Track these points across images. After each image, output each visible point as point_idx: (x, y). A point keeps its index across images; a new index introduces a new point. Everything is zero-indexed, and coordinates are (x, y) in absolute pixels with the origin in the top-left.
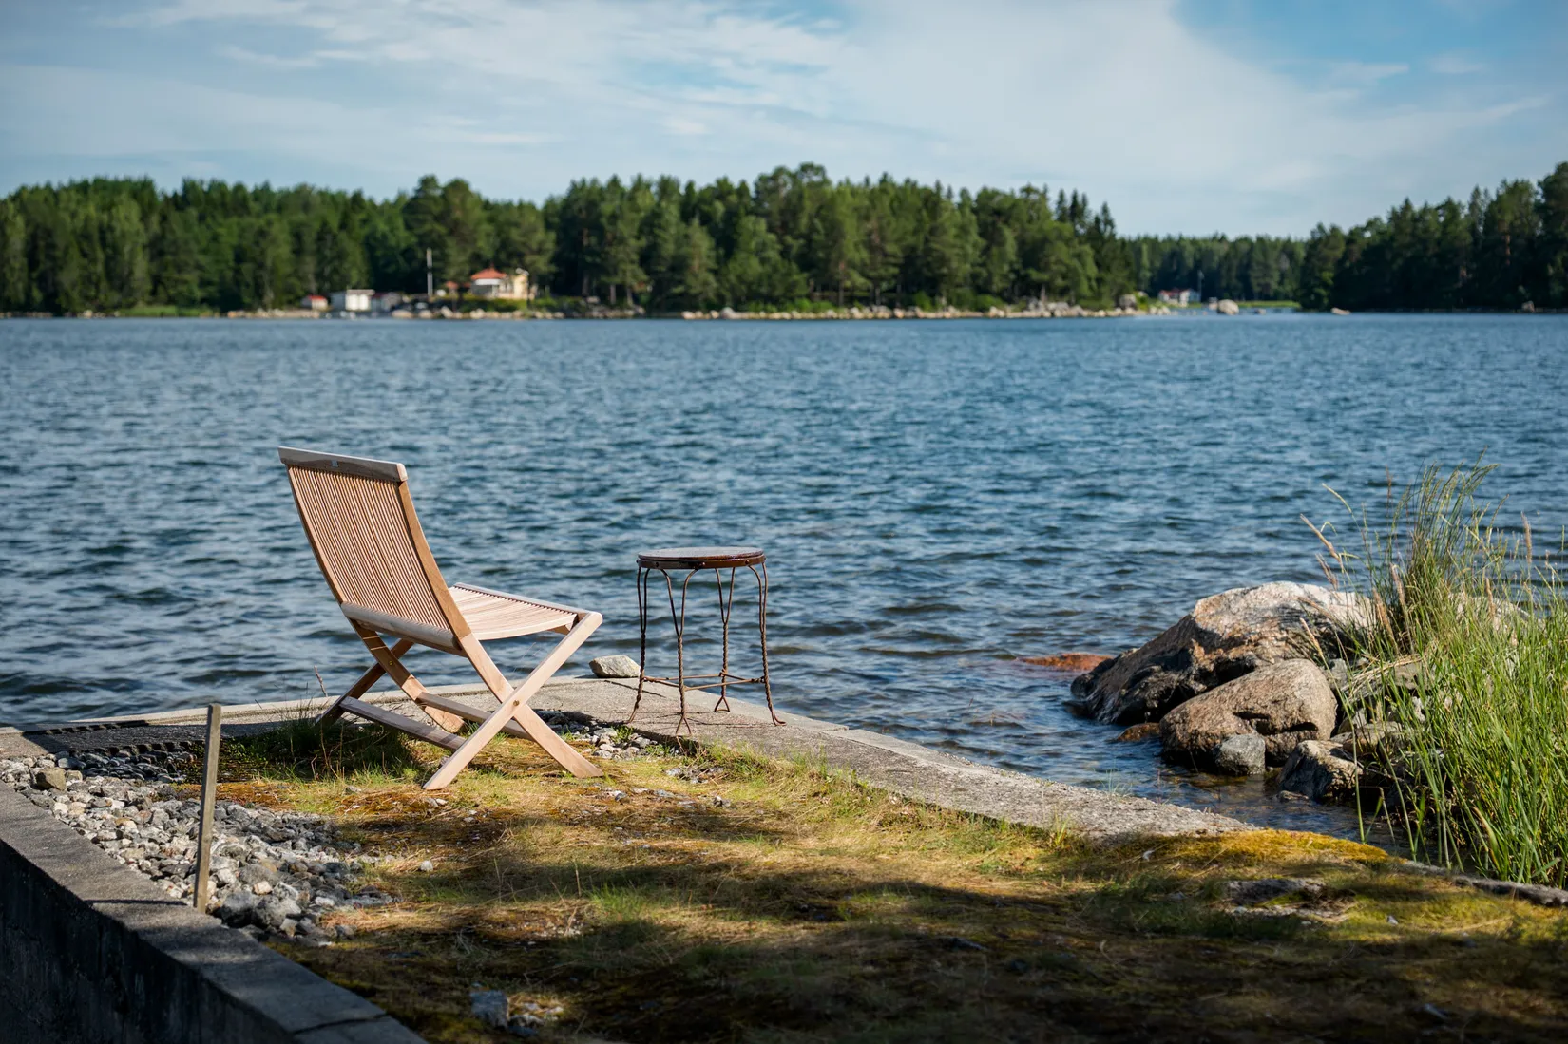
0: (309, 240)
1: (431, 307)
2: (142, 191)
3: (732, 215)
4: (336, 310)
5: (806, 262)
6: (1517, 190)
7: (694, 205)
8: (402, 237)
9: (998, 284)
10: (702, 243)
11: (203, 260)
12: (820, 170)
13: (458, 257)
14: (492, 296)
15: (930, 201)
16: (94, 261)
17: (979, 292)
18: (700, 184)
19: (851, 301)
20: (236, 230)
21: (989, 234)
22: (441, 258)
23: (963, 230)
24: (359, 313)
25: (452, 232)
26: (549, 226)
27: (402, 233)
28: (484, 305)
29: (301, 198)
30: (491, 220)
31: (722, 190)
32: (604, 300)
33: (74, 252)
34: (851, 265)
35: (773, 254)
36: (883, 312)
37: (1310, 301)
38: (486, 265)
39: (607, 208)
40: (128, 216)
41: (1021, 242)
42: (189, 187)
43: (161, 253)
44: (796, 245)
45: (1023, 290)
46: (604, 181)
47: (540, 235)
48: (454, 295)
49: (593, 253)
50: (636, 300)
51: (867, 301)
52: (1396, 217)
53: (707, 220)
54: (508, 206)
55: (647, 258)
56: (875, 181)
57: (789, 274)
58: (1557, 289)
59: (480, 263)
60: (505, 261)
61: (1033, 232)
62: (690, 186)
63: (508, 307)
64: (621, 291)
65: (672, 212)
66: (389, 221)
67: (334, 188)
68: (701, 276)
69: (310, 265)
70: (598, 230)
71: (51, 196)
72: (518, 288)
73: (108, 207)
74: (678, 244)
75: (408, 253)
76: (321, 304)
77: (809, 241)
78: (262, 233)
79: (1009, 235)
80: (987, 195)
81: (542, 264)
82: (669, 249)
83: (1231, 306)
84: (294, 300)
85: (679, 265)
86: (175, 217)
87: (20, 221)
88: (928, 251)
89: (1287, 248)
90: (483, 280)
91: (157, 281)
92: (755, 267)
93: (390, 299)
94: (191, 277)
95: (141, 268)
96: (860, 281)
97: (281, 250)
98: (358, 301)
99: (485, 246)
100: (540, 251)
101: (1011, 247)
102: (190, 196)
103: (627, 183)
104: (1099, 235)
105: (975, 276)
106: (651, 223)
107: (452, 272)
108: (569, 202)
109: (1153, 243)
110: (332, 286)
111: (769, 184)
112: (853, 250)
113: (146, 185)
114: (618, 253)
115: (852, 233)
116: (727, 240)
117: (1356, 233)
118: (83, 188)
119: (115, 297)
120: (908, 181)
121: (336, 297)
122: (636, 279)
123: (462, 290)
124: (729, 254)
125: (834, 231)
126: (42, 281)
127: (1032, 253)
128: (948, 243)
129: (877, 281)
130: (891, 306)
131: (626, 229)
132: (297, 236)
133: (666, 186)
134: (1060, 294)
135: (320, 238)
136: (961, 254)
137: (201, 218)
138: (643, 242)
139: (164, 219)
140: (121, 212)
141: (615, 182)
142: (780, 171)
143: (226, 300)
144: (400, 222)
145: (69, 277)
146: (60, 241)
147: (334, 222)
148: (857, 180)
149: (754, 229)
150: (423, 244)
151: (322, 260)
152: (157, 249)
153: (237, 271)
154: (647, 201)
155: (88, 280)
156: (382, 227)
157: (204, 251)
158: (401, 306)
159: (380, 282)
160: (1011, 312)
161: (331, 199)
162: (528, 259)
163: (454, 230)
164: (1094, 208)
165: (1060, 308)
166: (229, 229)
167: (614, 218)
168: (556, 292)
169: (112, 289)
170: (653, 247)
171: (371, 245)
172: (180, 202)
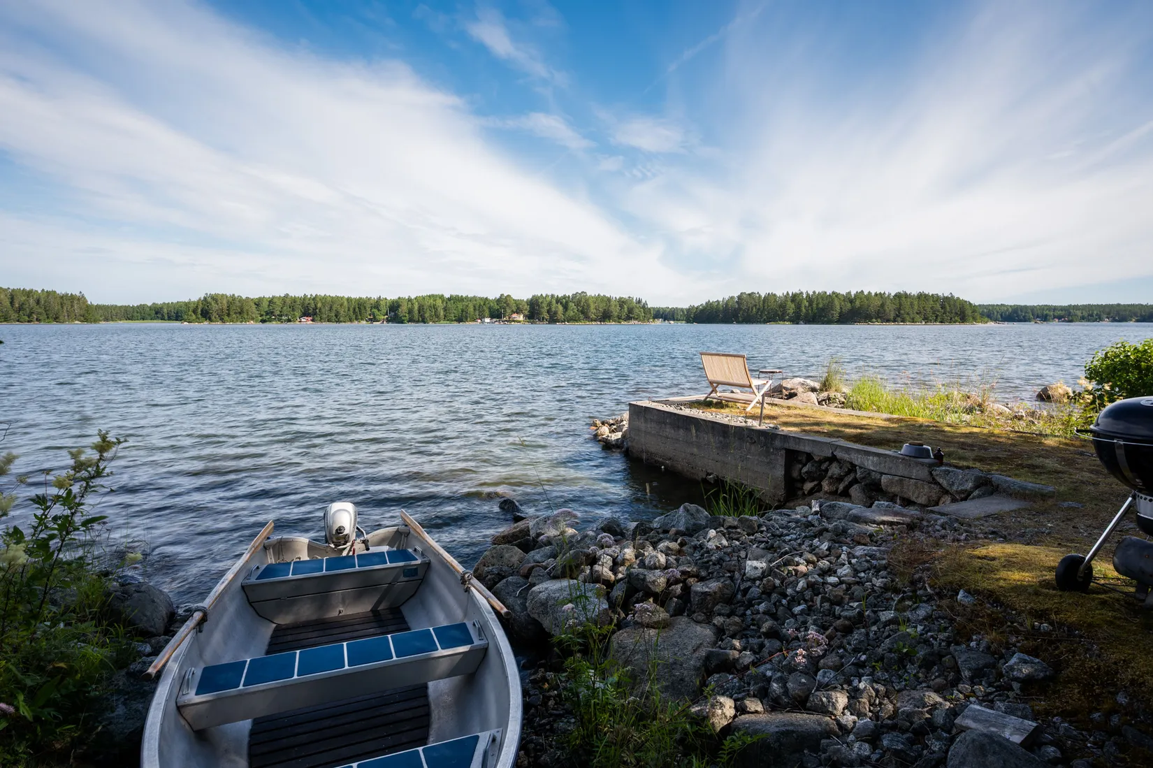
0: (477, 308)
1: (503, 321)
2: (442, 297)
3: (567, 303)
4: (483, 322)
5: (583, 312)
6: (732, 298)
7: (558, 300)
8: (497, 307)
9: (623, 317)
10: (560, 308)
11: (455, 312)
12: (585, 293)
13: (509, 311)
14: (516, 319)
15: (609, 300)
16: (432, 312)
17: (619, 319)
18: (560, 296)
19: (592, 321)
21: (621, 306)
22: (505, 311)
23: (616, 306)
24: (488, 323)
26: (527, 305)
28: (514, 321)
29: (474, 298)
30: (515, 303)
31: (564, 297)
32: (539, 320)
33: (428, 310)
34: (592, 313)
35: (575, 311)
36: (599, 323)
37: (688, 321)
38: (515, 313)
39: (540, 301)
40: (439, 302)
41: (628, 308)
42: (451, 296)
44: (580, 308)
45: (628, 318)
46: (539, 295)
48: (508, 319)
49: (537, 310)
50: (546, 320)
51: (595, 321)
52: (706, 303)
53: (561, 303)
54: (519, 300)
55: (548, 312)
56: (597, 295)
57: (579, 315)
58: (740, 319)
59: (513, 312)
60: (518, 311)
61: (631, 306)
62: (558, 296)
63: (520, 322)
64: (543, 318)
65: (554, 301)
66: (494, 303)
67: (482, 296)
68: (560, 315)
69: (477, 313)
70: (539, 306)
71: (423, 298)
72: (521, 318)
73: (435, 301)
74: (555, 308)
75: (498, 310)
76: (480, 321)
77: (583, 308)
78: (467, 306)
79: (625, 307)
80: (620, 298)
81: (526, 313)
82: (553, 309)
83: (672, 322)
84: (474, 320)
85: (556, 313)
86: (449, 302)
87: (417, 303)
88: (608, 310)
89: (682, 310)
90: (514, 315)
91: (445, 316)
92: (572, 314)
93: (495, 320)
94: (453, 315)
95: (442, 313)
96: (594, 316)
97: (471, 309)
98: (487, 320)
99: (514, 309)
100: (526, 310)
101: (626, 309)
102: (452, 298)
103: (544, 295)
104: (644, 307)
105: (618, 316)
106: (550, 304)
107: (507, 314)
108: (532, 300)
109: (654, 308)
110: (482, 317)
111: (575, 295)
112: (592, 309)
113: (443, 296)
114: (543, 310)
115: (592, 306)
116: (566, 307)
117: (697, 308)
118: (430, 296)
119: (436, 320)
121: (483, 319)
122: (546, 316)
124: (566, 311)
125: (589, 306)
126: (421, 316)
127: (630, 311)
128: (612, 309)
129: (597, 316)
130: (601, 322)
131: (544, 305)
132: (474, 306)
133: (553, 296)
134: (637, 319)
135: (479, 307)
136: (615, 310)
137: (454, 303)
138: (548, 308)
139: (446, 303)
140: (438, 301)
141: (541, 295)
142: (577, 293)
143: (460, 320)
144: (496, 304)
145: (427, 315)
146: (425, 308)
147: (482, 304)
148: (593, 295)
149: (572, 305)
150: (501, 308)
151: (480, 312)
152: (445, 309)
153: (462, 314)
154: (548, 299)
155: (431, 316)
156: (492, 304)
157: (455, 310)
159: (492, 317)
160: (626, 323)
161: (481, 299)
162: (523, 311)
163: (508, 305)
164: (643, 301)
165: (636, 322)
166: (460, 306)
167: (541, 303)
168: (529, 318)
169: (436, 318)
170: (550, 309)
171: (490, 308)
172: (449, 299)
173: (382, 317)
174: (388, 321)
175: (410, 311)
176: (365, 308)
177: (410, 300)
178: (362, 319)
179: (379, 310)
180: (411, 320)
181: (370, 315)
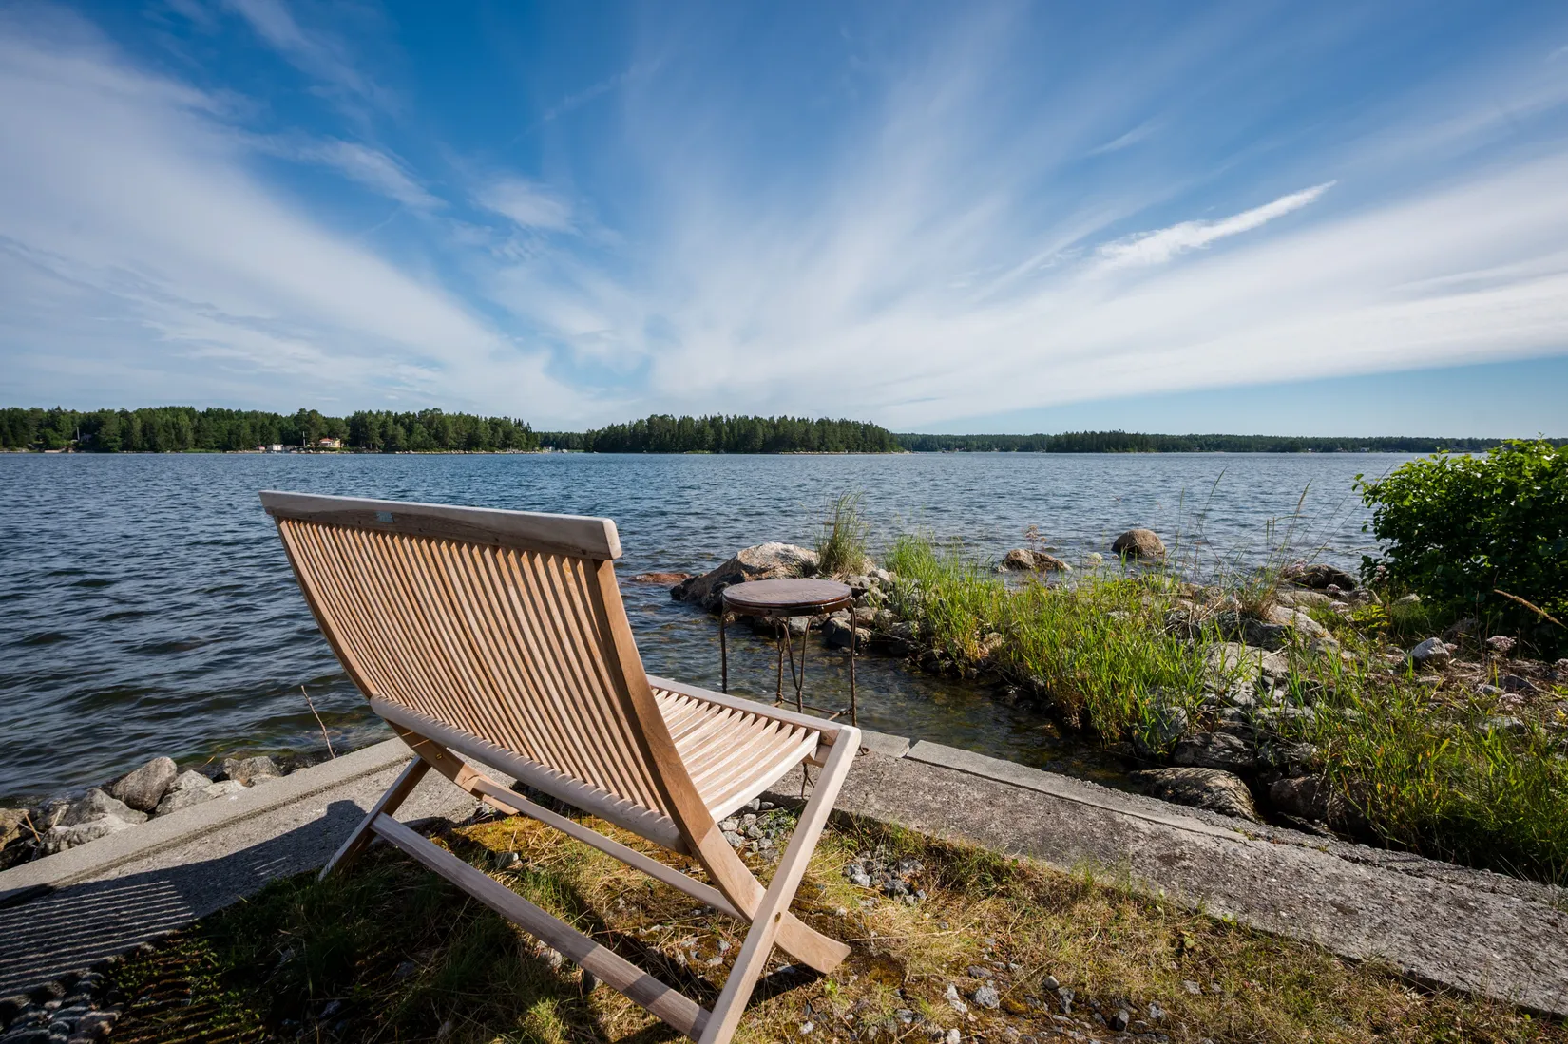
0: (258, 428)
1: (305, 450)
2: (190, 412)
3: (411, 424)
4: (269, 451)
5: (436, 437)
6: (641, 421)
7: (398, 420)
8: (293, 428)
9: (497, 444)
10: (401, 431)
11: (215, 434)
12: (440, 410)
13: (314, 434)
14: (327, 446)
15: (476, 420)
16: (171, 434)
17: (491, 446)
18: (400, 414)
19: (451, 449)
20: (229, 425)
21: (494, 430)
22: (309, 435)
23: (486, 429)
24: (278, 452)
25: (312, 426)
26: (347, 425)
27: (293, 426)
28: (325, 449)
29: (254, 414)
30: (326, 423)
31: (407, 415)
32: (368, 448)
33: (162, 430)
34: (451, 438)
36: (462, 452)
37: (587, 450)
38: (325, 437)
39: (368, 420)
40: (184, 420)
41: (504, 432)
42: (209, 410)
43: (198, 432)
44: (433, 432)
45: (504, 446)
46: (366, 412)
47: (345, 427)
48: (313, 446)
49: (362, 433)
50: (379, 448)
51: (456, 449)
52: (609, 428)
53: (402, 424)
54: (333, 418)
55: (382, 436)
56: (457, 414)
57: (431, 440)
58: (652, 448)
59: (323, 436)
60: (332, 435)
61: (507, 430)
62: (396, 414)
63: (334, 450)
64: (374, 446)
65: (391, 422)
66: (288, 422)
67: (267, 412)
68: (401, 441)
69: (258, 436)
70: (366, 427)
71: (152, 412)
72: (337, 444)
73: (175, 416)
74: (393, 431)
75: (296, 433)
76: (264, 449)
77: (437, 431)
78: (239, 425)
79: (499, 429)
80: (492, 419)
81: (346, 437)
82: (390, 433)
83: (565, 451)
84: (253, 447)
85: (394, 438)
86: (203, 420)
87: (139, 420)
88: (475, 434)
89: (579, 436)
90: (324, 441)
91: (197, 441)
92: (419, 439)
93: (290, 447)
94: (211, 440)
95: (190, 436)
96: (454, 443)
97: (246, 431)
98: (277, 448)
99: (325, 431)
100: (344, 433)
101: (501, 434)
102: (209, 413)
103: (375, 413)
104: (527, 430)
105: (490, 442)
106: (384, 425)
107: (313, 439)
108: (354, 418)
109: (541, 434)
110: (267, 443)
111: (423, 414)
112: (451, 434)
114: (372, 433)
115: (451, 429)
116: (409, 429)
117: (599, 432)
119: (180, 446)
121: (269, 447)
122: (379, 442)
123: (316, 444)
124: (411, 434)
125: (445, 428)
126: (149, 441)
127: (507, 435)
128: (481, 431)
129: (459, 443)
130: (464, 450)
131: (375, 426)
132: (253, 427)
133: (388, 414)
134: (516, 447)
135: (262, 428)
136: (486, 436)
137: (215, 420)
138: (381, 430)
139: (199, 420)
140: (180, 418)
141: (370, 412)
142: (427, 410)
143: (225, 447)
144: (292, 423)
145: (160, 439)
146: (157, 428)
147: (267, 422)
148: (452, 413)
149: (419, 427)
150: (301, 430)
151: (263, 435)
152: (197, 430)
153: (229, 438)
154: (382, 418)
155: (168, 441)
156: (286, 424)
157: (216, 431)
158: (294, 449)
159: (285, 442)
160: (501, 452)
161: (267, 416)
162: (340, 435)
163: (313, 425)
164: (525, 423)
165: (516, 451)
166: (226, 425)
167: (370, 423)
168: (351, 445)
169: (178, 443)
170: (384, 432)
171: (281, 430)
172: (204, 415)
173: (65, 442)
174: (78, 448)
175: (125, 433)
176: (25, 426)
177: (124, 414)
178: (19, 445)
179: (56, 430)
180: (128, 447)
181: (38, 438)
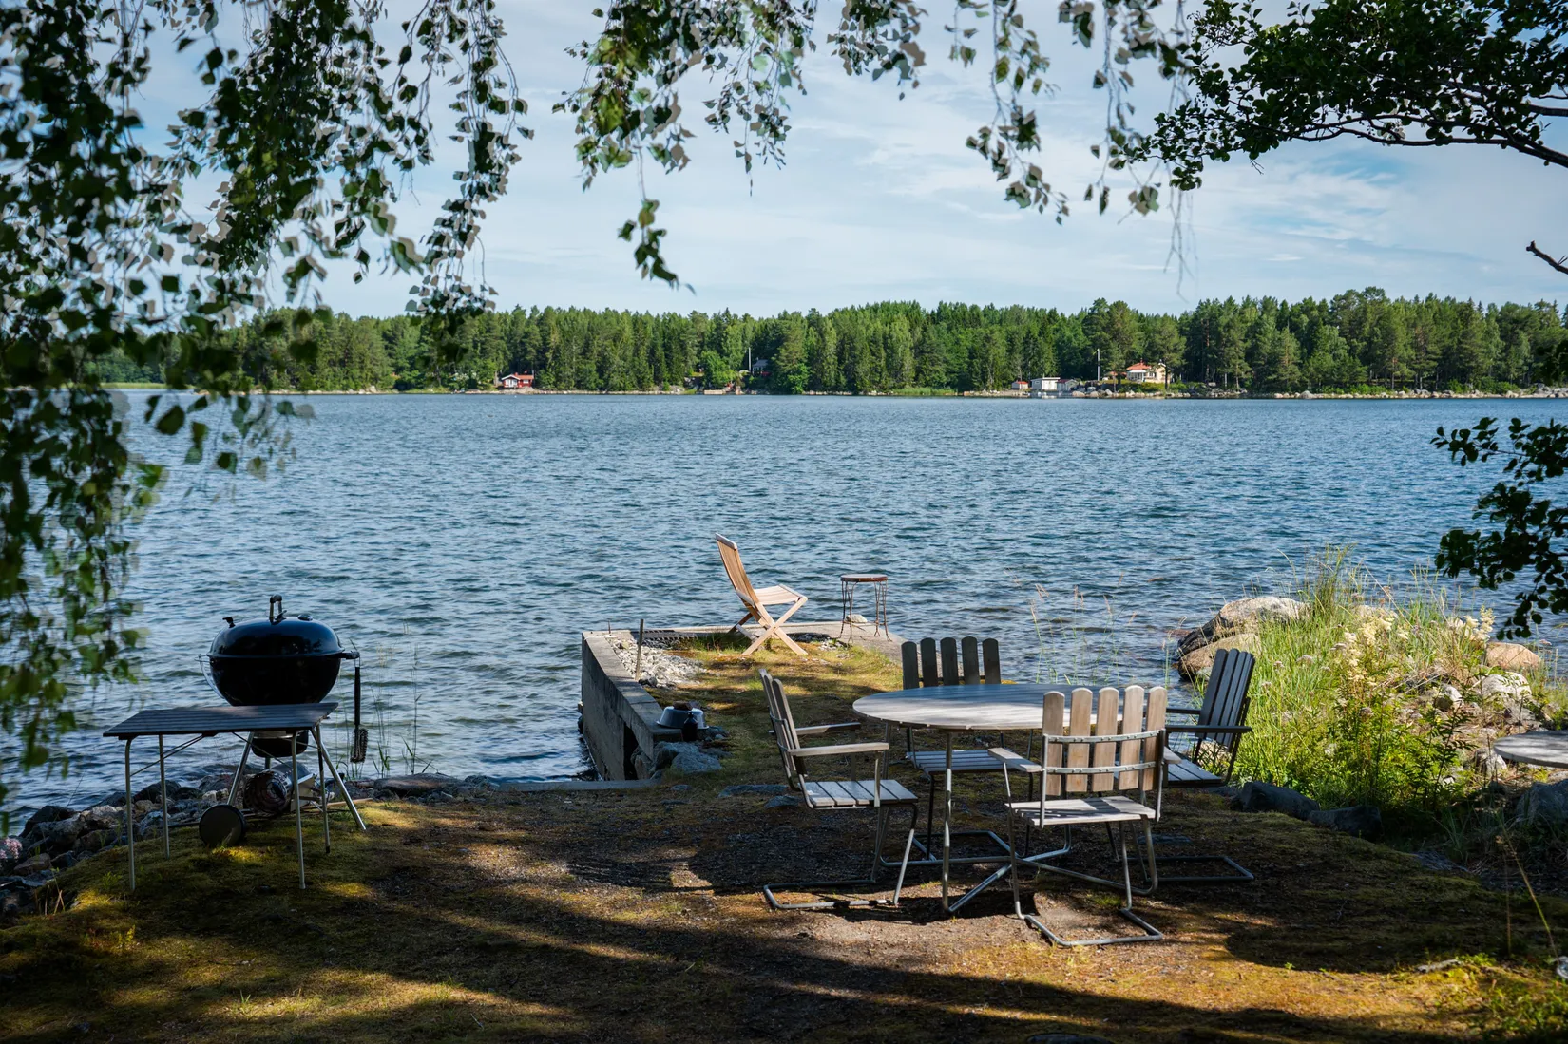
0: (1019, 346)
1: (1098, 388)
2: (911, 311)
3: (1313, 325)
4: (1035, 391)
5: (1367, 358)
7: (1286, 318)
8: (1081, 340)
9: (1514, 374)
10: (1291, 344)
11: (948, 356)
12: (1381, 292)
13: (1117, 356)
14: (1140, 381)
15: (1465, 313)
16: (879, 358)
17: (1499, 380)
18: (1291, 303)
19: (1401, 384)
20: (971, 336)
21: (1509, 337)
22: (1107, 355)
23: (1488, 334)
24: (1049, 393)
25: (1114, 338)
26: (1182, 332)
27: (1082, 337)
28: (1135, 387)
29: (1015, 314)
30: (1142, 329)
31: (1307, 307)
32: (1220, 384)
33: (867, 351)
34: (1401, 360)
35: (1342, 352)
36: (1425, 394)
38: (1138, 361)
39: (1223, 320)
40: (901, 329)
41: (1534, 343)
42: (942, 307)
43: (922, 352)
44: (1360, 345)
46: (1222, 301)
47: (1175, 339)
48: (1115, 381)
49: (1212, 352)
50: (1242, 385)
51: (1413, 386)
53: (1294, 328)
54: (1156, 318)
55: (1250, 355)
56: (1422, 299)
57: (1353, 367)
59: (1132, 359)
60: (1152, 355)
61: (1543, 336)
62: (1284, 304)
63: (1152, 389)
64: (1231, 378)
65: (1270, 323)
66: (1073, 329)
67: (1038, 307)
68: (1289, 368)
69: (1018, 360)
70: (1218, 337)
71: (853, 314)
72: (1159, 376)
73: (889, 323)
74: (1273, 345)
75: (1084, 352)
76: (1025, 386)
77: (1370, 342)
78: (988, 339)
79: (1524, 337)
80: (1510, 308)
81: (1177, 359)
82: (1266, 349)
84: (1007, 383)
85: (1274, 360)
86: (931, 327)
87: (834, 332)
88: (1460, 350)
90: (1137, 369)
91: (918, 371)
92: (1329, 361)
93: (1072, 383)
94: (941, 368)
95: (909, 362)
96: (1406, 370)
97: (999, 350)
98: (1049, 384)
99: (1137, 347)
100: (1175, 350)
101: (1526, 348)
102: (941, 315)
103: (1239, 302)
105: (1496, 368)
106: (1255, 330)
107: (1113, 365)
108: (1196, 316)
110: (1032, 375)
111: (1342, 301)
112: (1402, 348)
113: (915, 306)
114: (1231, 351)
115: (1402, 336)
116: (1309, 343)
118: (875, 309)
119: (892, 382)
120: (1448, 298)
121: (1035, 382)
122: (1242, 369)
123: (1119, 377)
124: (1310, 352)
125: (1389, 335)
126: (846, 371)
129: (1420, 371)
130: (1431, 389)
131: (1236, 335)
132: (1011, 340)
133: (1267, 304)
135: (1026, 342)
136: (1486, 352)
137: (949, 329)
138: (1249, 344)
139: (925, 329)
140: (897, 326)
141: (1230, 301)
142: (1350, 292)
143: (963, 384)
144: (1080, 330)
145: (863, 368)
146: (859, 346)
147: (1036, 332)
148: (1409, 298)
149: (1331, 334)
150: (1094, 346)
151: (1026, 357)
152: (919, 350)
153: (970, 364)
154: (1252, 315)
155: (875, 370)
156: (1068, 333)
157: (949, 351)
158: (1078, 388)
159: (1064, 373)
160: (1523, 394)
161: (1035, 314)
162: (1167, 356)
163: (1116, 335)
166: (967, 337)
167: (1228, 326)
168: (1186, 379)
169: (890, 378)
170: (1255, 347)
171: (1059, 346)
172: (936, 318)
173: (732, 375)
174: (749, 386)
175: (814, 357)
176: (683, 346)
177: (814, 321)
178: (673, 381)
179: (721, 353)
180: (815, 385)
181: (697, 368)
